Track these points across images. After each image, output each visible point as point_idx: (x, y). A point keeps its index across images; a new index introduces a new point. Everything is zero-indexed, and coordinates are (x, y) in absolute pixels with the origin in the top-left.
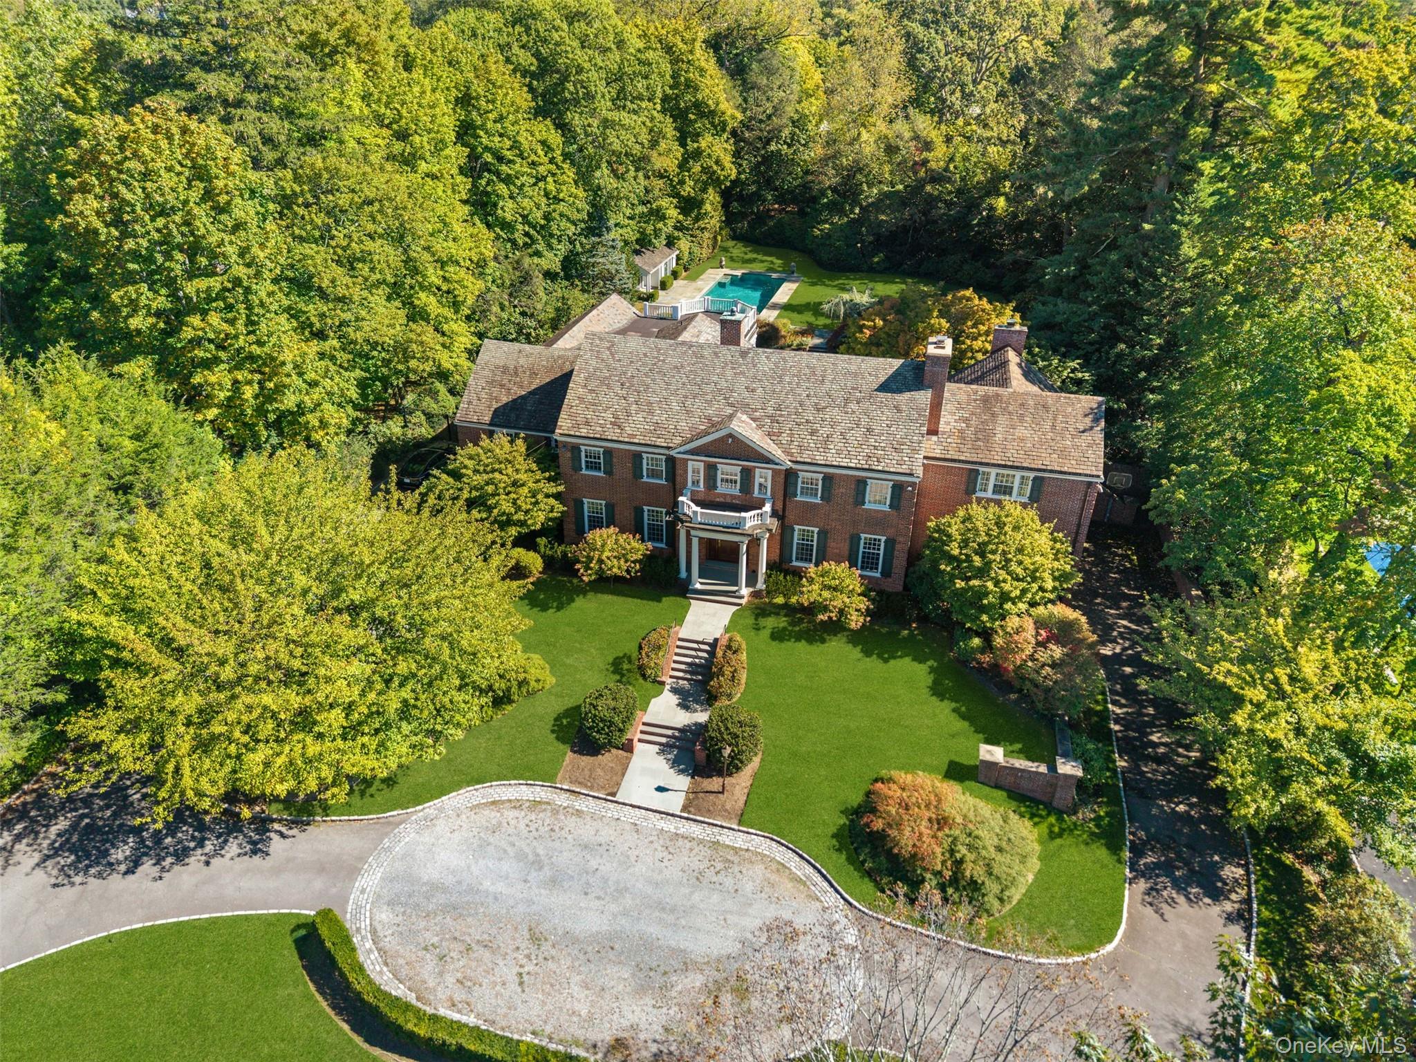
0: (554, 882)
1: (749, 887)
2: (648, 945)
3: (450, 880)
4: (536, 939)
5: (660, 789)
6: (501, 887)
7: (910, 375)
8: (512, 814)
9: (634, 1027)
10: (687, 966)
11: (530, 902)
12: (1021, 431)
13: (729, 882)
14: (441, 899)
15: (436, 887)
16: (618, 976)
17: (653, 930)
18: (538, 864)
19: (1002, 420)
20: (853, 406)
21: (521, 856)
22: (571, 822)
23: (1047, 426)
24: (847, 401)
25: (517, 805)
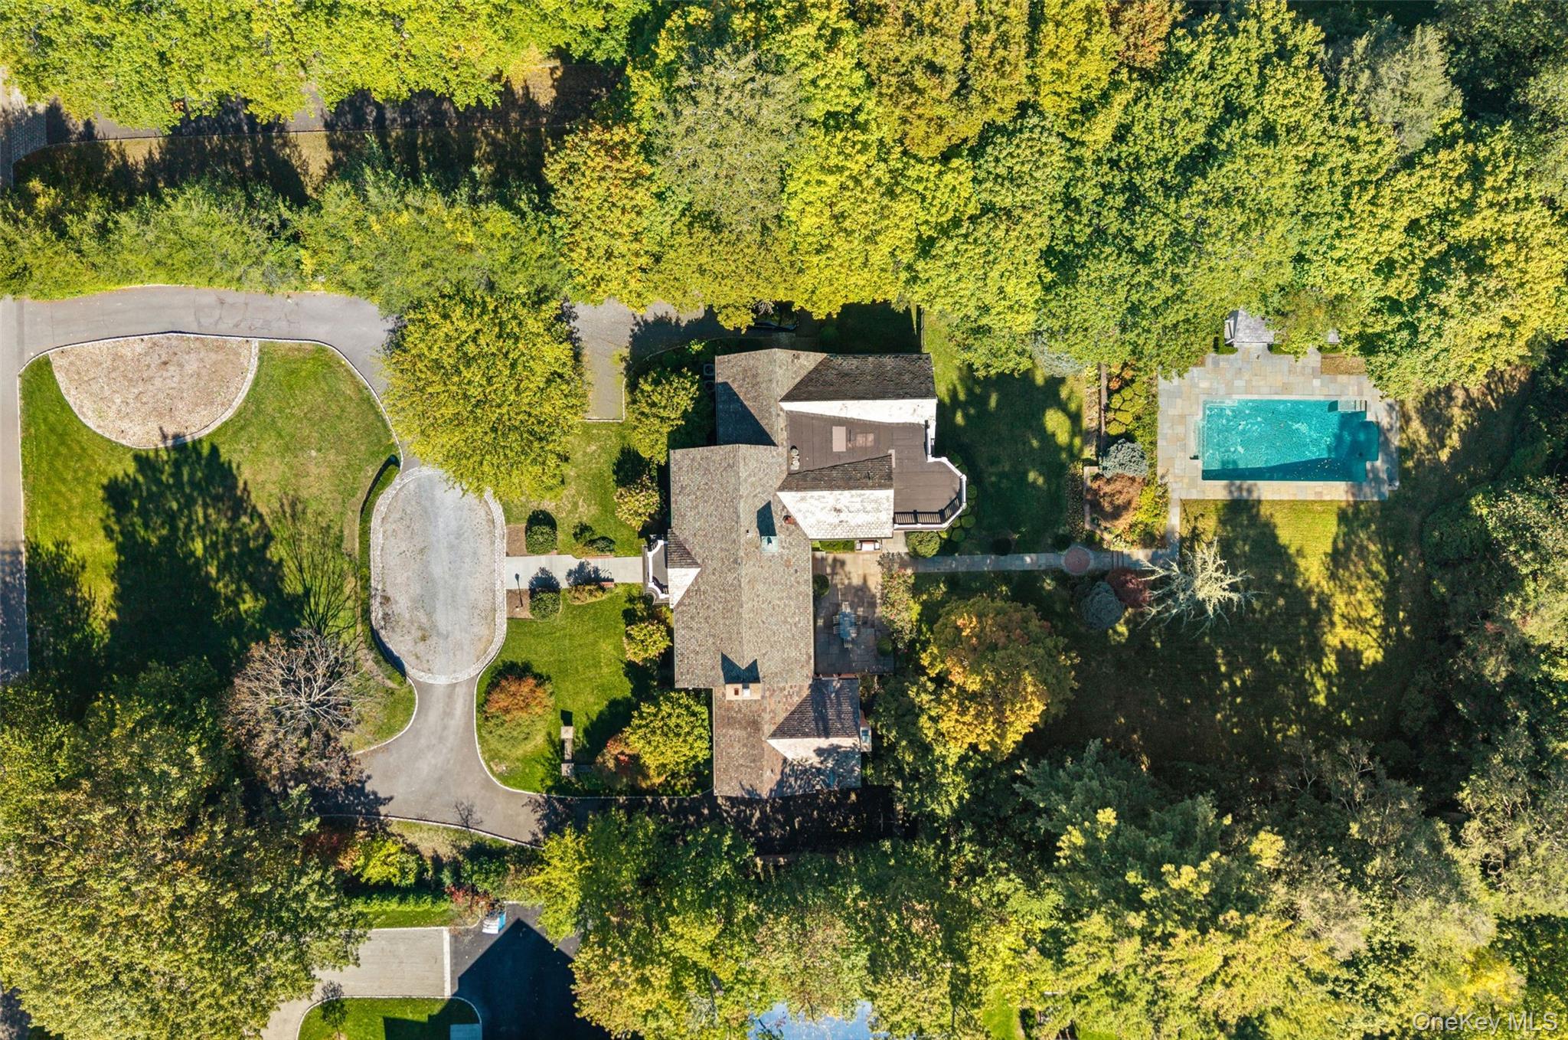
0: (451, 547)
1: (476, 630)
2: (434, 596)
3: (438, 503)
4: (422, 551)
5: (517, 577)
6: (441, 525)
7: (734, 674)
8: (483, 513)
9: (396, 602)
10: (429, 615)
11: (438, 541)
12: (737, 745)
13: (475, 621)
14: (428, 504)
15: (432, 500)
16: (416, 589)
17: (441, 596)
18: (459, 536)
19: (744, 734)
20: (711, 641)
21: (460, 527)
22: (487, 541)
23: (741, 761)
24: (714, 636)
25: (489, 512)
